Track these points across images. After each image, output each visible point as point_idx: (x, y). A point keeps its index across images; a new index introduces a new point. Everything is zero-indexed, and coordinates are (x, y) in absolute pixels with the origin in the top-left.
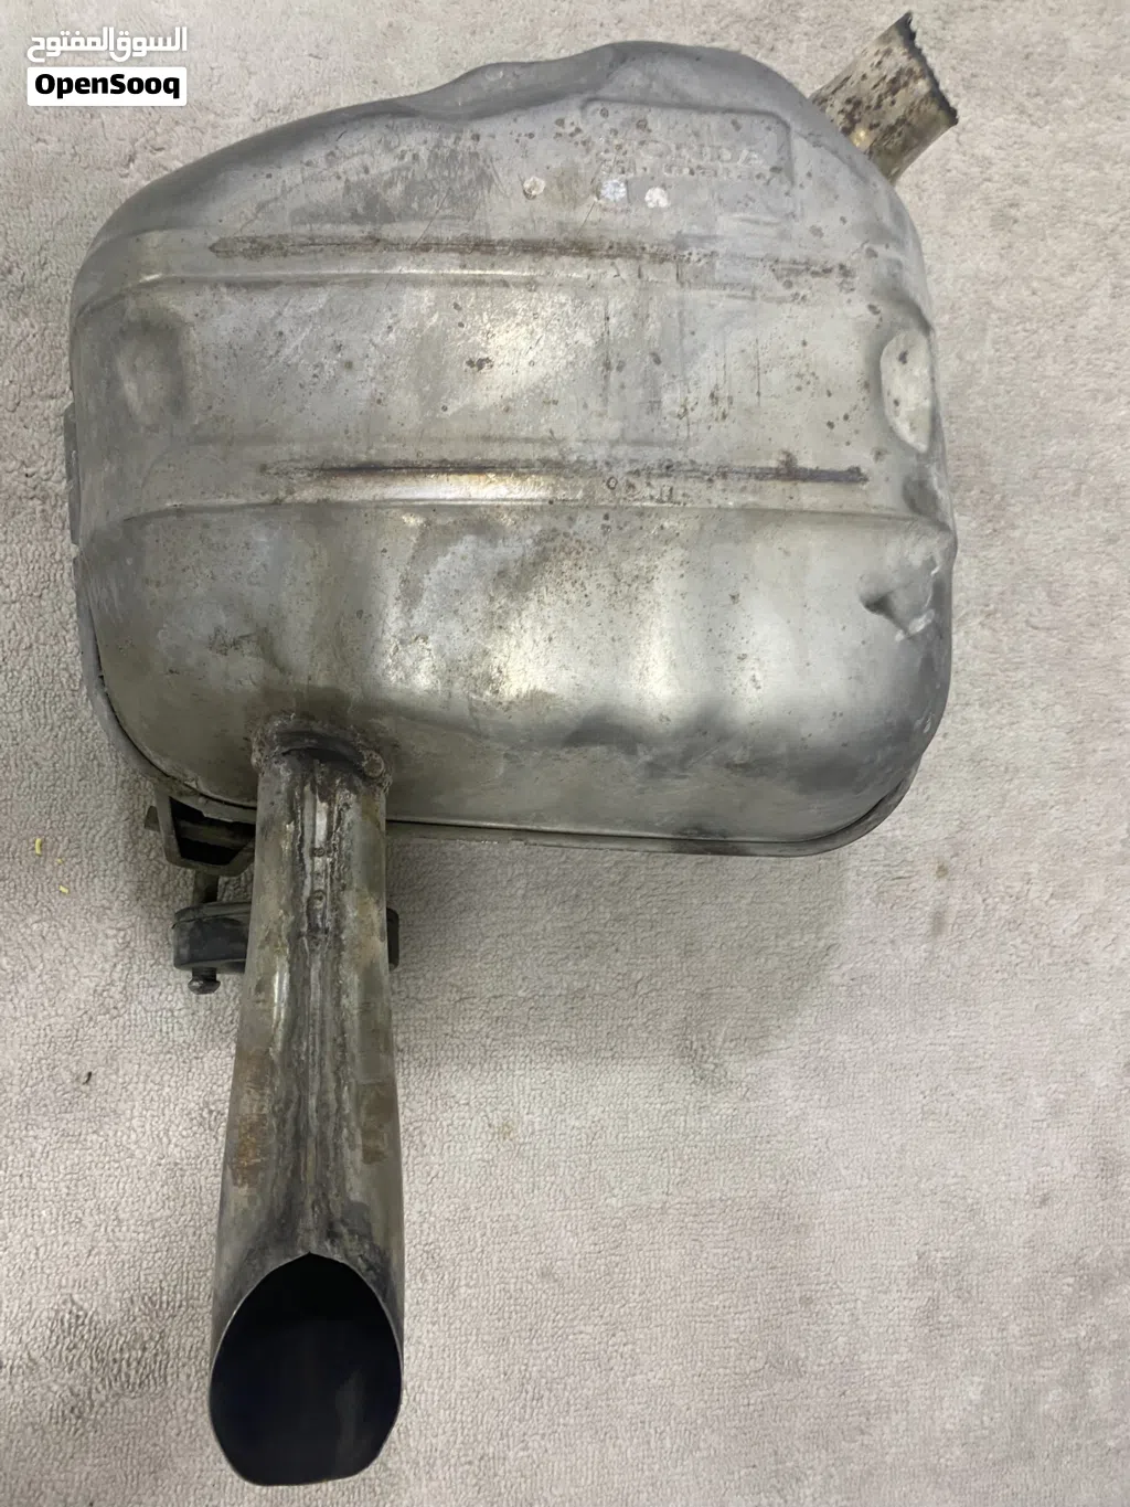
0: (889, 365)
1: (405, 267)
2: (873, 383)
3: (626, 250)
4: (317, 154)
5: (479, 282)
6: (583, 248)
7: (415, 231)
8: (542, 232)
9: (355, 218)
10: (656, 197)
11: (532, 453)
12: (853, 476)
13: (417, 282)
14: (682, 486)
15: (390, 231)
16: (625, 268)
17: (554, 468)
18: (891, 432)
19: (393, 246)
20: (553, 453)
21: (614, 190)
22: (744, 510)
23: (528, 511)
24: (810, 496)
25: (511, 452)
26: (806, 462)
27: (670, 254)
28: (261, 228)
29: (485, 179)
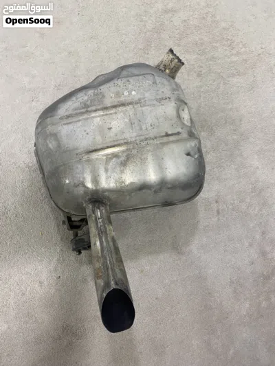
0: (181, 112)
1: (94, 115)
2: (179, 116)
3: (131, 103)
4: (74, 98)
5: (106, 115)
6: (123, 105)
7: (94, 108)
8: (116, 104)
9: (83, 108)
10: (134, 93)
11: (122, 142)
12: (178, 133)
13: (96, 117)
14: (149, 142)
15: (89, 109)
16: (131, 106)
17: (126, 143)
18: (184, 124)
19: (90, 112)
20: (126, 141)
21: (126, 93)
22: (161, 143)
23: (123, 152)
24: (171, 138)
25: (119, 142)
26: (170, 133)
27: (138, 102)
28: (67, 114)
29: (104, 96)
